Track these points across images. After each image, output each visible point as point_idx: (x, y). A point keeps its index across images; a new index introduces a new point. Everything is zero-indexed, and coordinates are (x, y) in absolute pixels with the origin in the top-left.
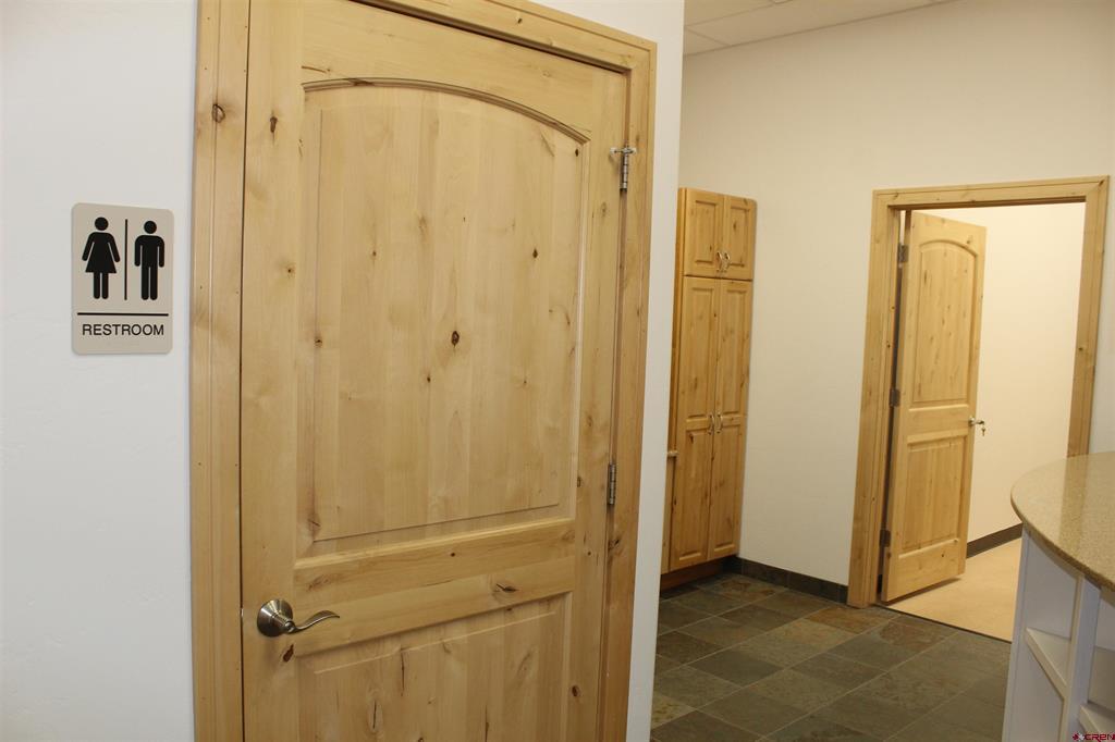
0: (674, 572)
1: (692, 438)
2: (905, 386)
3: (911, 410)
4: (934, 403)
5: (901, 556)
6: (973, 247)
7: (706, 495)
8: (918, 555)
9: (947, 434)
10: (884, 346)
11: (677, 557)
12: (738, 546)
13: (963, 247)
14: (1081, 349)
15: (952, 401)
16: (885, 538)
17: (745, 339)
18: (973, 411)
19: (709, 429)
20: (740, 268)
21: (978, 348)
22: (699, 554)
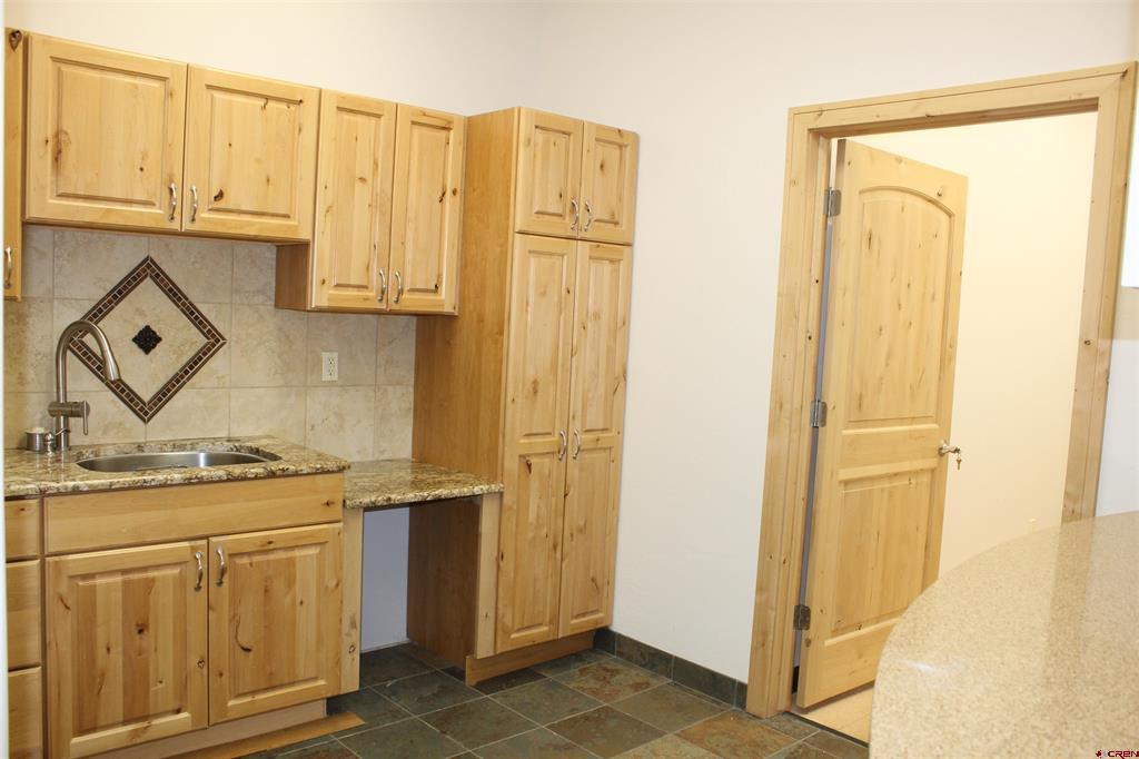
0: (502, 654)
1: (529, 466)
2: (836, 397)
3: (845, 432)
4: (884, 421)
5: (829, 642)
6: (944, 202)
7: (555, 547)
8: (858, 639)
9: (906, 466)
10: (802, 337)
11: (507, 632)
12: (610, 616)
13: (930, 201)
14: (1087, 342)
15: (913, 420)
16: (802, 617)
17: (620, 326)
18: (946, 432)
19: (561, 452)
20: (611, 226)
21: (953, 346)
22: (544, 629)
